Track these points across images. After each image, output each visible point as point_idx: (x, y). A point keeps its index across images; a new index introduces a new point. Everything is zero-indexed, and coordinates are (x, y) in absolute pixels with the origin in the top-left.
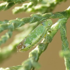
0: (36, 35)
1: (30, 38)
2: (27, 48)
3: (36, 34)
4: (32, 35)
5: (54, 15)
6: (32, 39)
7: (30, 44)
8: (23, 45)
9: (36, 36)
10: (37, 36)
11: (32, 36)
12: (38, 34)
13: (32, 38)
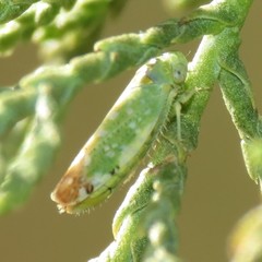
0: (131, 130)
1: (107, 148)
2: (101, 191)
3: (132, 125)
4: (115, 131)
5: (184, 27)
6: (118, 150)
7: (113, 173)
8: (80, 182)
9: (134, 135)
10: (138, 131)
11: (115, 135)
12: (140, 125)
13: (114, 146)
